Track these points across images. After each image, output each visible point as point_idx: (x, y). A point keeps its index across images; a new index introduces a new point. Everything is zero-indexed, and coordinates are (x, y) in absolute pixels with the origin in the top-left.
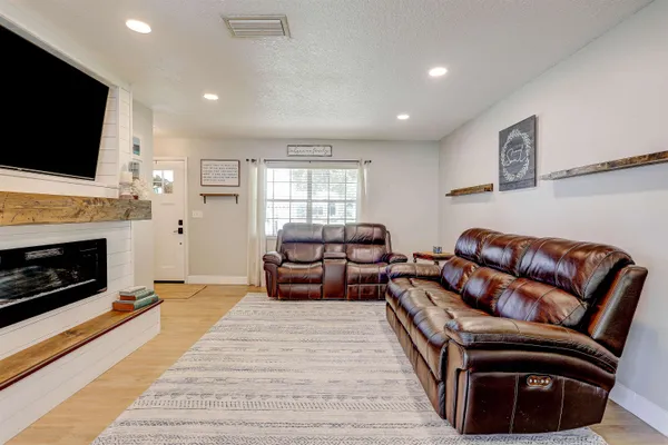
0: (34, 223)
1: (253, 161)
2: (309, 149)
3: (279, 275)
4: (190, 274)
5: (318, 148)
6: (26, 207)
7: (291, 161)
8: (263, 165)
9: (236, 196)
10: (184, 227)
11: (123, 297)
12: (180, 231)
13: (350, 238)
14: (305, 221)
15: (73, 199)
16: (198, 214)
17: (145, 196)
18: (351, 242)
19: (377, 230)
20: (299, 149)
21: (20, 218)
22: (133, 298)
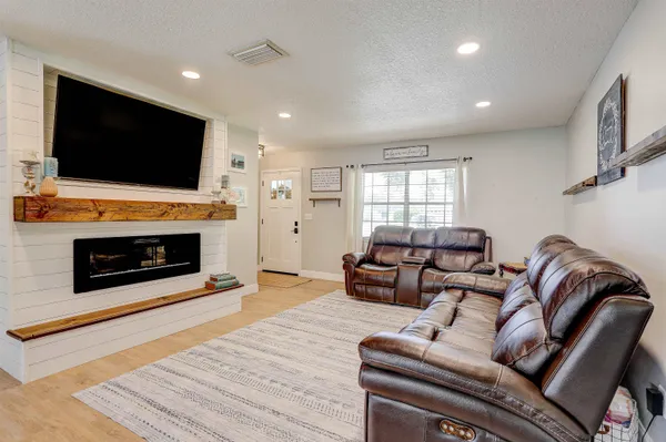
0: (127, 220)
1: (352, 166)
2: (404, 150)
3: (356, 274)
4: (303, 269)
5: (413, 149)
6: (121, 209)
7: (387, 165)
8: (361, 171)
9: (339, 200)
10: (299, 227)
11: (212, 279)
12: (296, 231)
13: (440, 242)
14: (401, 224)
15: (159, 204)
16: (309, 216)
17: (230, 201)
18: (441, 248)
19: (475, 235)
20: (395, 151)
21: (117, 217)
22: (216, 280)
